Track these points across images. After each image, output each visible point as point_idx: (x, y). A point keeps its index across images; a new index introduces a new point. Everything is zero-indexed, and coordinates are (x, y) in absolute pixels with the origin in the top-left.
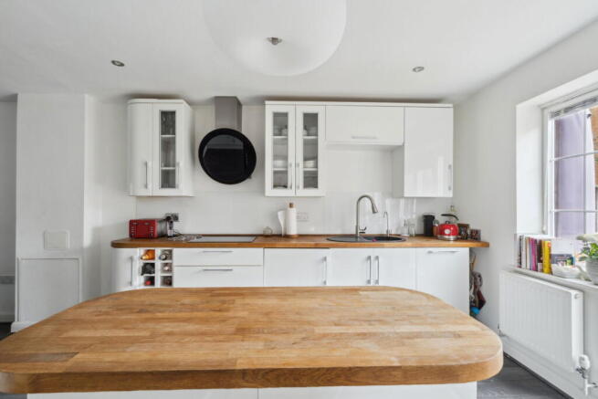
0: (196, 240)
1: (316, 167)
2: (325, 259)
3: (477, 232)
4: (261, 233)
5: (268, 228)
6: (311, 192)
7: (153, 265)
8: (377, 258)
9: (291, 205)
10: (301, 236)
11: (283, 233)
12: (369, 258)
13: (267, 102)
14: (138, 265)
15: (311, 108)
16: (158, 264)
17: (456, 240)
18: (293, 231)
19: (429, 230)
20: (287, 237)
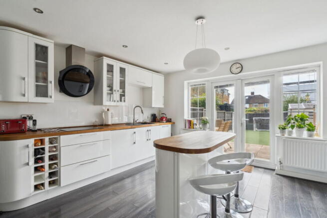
2: (135, 133)
3: (171, 119)
8: (150, 130)
12: (148, 131)
14: (32, 150)
15: (123, 65)
16: (47, 146)
17: (166, 122)
18: (110, 123)
19: (155, 119)
20: (108, 125)
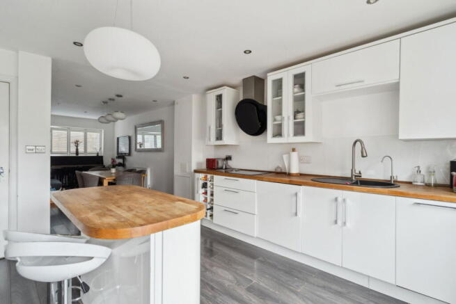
0: (234, 172)
1: (304, 118)
4: (274, 170)
5: (278, 167)
6: (299, 139)
7: (206, 183)
8: (344, 200)
9: (294, 150)
10: (301, 175)
11: (287, 171)
13: (268, 74)
14: (201, 183)
15: (297, 69)
16: (209, 184)
18: (294, 170)
20: (290, 175)
